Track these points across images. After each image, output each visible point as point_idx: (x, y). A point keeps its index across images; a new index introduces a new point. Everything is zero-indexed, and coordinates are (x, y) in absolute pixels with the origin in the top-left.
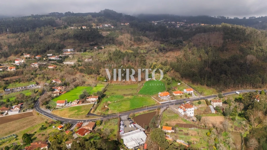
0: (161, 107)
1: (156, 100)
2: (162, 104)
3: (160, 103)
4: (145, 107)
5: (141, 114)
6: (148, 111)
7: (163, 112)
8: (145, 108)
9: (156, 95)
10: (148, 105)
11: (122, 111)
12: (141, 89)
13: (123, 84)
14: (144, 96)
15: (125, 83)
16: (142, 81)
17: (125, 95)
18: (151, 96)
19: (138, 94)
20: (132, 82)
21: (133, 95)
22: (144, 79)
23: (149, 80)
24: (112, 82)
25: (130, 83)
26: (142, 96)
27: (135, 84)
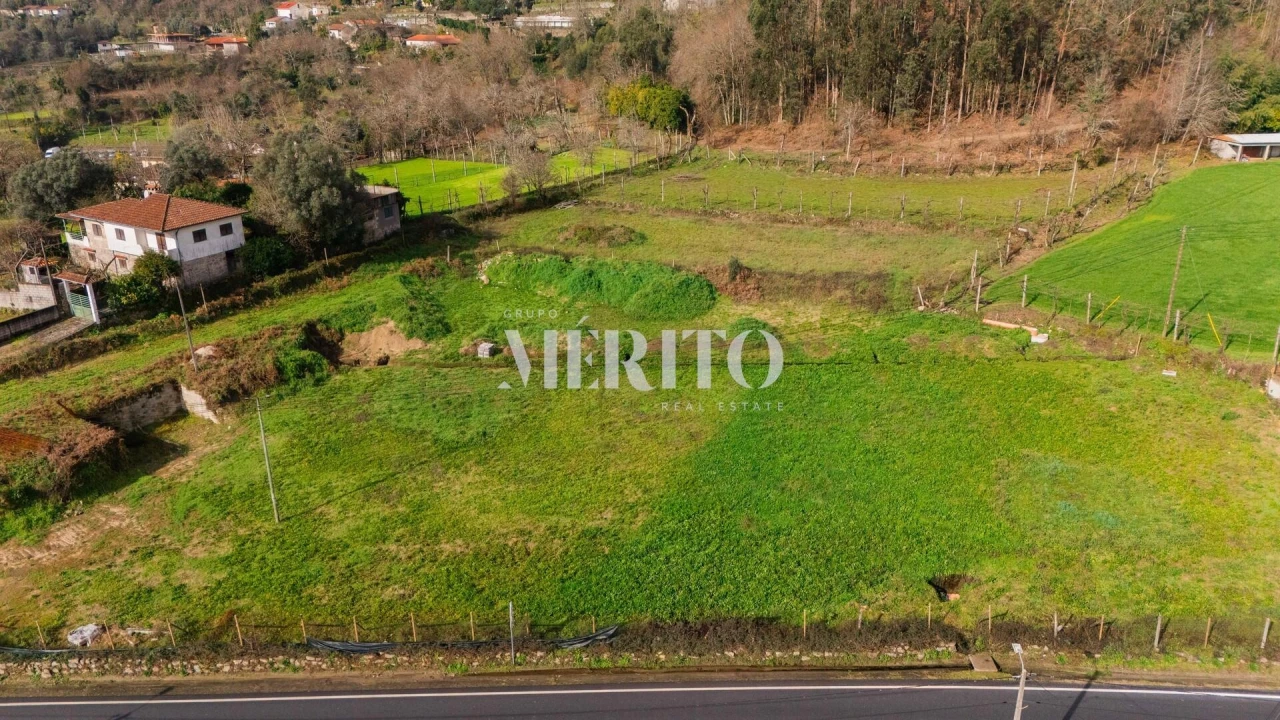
12: (1082, 238)
13: (847, 164)
14: (1082, 347)
15: (876, 154)
16: (1136, 155)
17: (751, 283)
18: (1256, 369)
19: (985, 303)
20: (976, 152)
21: (897, 293)
22: (1185, 123)
23: (1253, 151)
24: (743, 137)
25: (940, 157)
26: (1039, 339)
27: (1017, 174)
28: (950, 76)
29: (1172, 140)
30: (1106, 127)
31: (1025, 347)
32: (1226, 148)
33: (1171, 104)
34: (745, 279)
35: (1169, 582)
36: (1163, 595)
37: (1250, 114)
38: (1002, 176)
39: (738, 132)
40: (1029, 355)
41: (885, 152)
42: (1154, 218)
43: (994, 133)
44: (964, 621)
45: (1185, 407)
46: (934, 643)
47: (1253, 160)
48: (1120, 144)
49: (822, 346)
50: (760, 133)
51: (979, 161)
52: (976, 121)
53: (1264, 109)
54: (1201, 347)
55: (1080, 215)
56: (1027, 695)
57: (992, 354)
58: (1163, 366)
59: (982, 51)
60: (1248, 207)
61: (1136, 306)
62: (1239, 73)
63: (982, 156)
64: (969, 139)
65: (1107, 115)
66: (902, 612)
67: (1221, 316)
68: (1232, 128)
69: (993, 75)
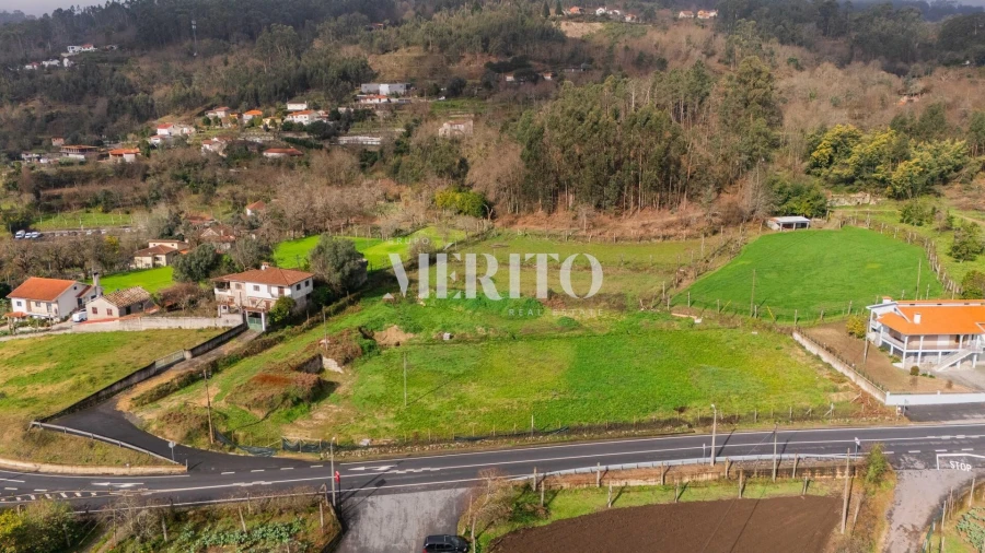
0: (901, 450)
1: (839, 367)
2: (910, 413)
3: (894, 401)
4: (707, 421)
5: (622, 503)
6: (730, 480)
7: (936, 517)
8: (698, 432)
9: (837, 326)
10: (737, 408)
11: (449, 430)
12: (710, 273)
13: (584, 237)
14: (717, 324)
15: (599, 231)
16: (731, 230)
17: (560, 301)
18: (788, 328)
19: (671, 306)
20: (651, 229)
21: (629, 303)
22: (753, 212)
23: (787, 226)
24: (520, 221)
25: (633, 232)
26: (698, 321)
27: (673, 240)
28: (632, 188)
29: (748, 221)
30: (714, 215)
31: (692, 325)
32: (775, 224)
33: (745, 202)
34: (556, 298)
35: (758, 403)
36: (757, 406)
37: (785, 206)
38: (666, 241)
39: (516, 218)
40: (695, 328)
41: (603, 229)
42: (743, 262)
43: (658, 219)
44: (690, 419)
45: (762, 345)
46: (681, 425)
47: (788, 230)
48: (722, 224)
49: (602, 328)
50: (530, 218)
51: (653, 234)
52: (647, 211)
53: (791, 204)
54: (767, 321)
55: (707, 261)
56: (716, 438)
57: (678, 328)
58: (751, 330)
59: (650, 177)
60: (786, 256)
61: (737, 304)
62: (777, 186)
63: (654, 231)
64: (646, 222)
65: (714, 209)
66: (667, 417)
67: (773, 308)
68: (777, 214)
69: (656, 189)
